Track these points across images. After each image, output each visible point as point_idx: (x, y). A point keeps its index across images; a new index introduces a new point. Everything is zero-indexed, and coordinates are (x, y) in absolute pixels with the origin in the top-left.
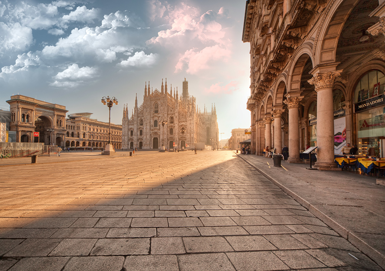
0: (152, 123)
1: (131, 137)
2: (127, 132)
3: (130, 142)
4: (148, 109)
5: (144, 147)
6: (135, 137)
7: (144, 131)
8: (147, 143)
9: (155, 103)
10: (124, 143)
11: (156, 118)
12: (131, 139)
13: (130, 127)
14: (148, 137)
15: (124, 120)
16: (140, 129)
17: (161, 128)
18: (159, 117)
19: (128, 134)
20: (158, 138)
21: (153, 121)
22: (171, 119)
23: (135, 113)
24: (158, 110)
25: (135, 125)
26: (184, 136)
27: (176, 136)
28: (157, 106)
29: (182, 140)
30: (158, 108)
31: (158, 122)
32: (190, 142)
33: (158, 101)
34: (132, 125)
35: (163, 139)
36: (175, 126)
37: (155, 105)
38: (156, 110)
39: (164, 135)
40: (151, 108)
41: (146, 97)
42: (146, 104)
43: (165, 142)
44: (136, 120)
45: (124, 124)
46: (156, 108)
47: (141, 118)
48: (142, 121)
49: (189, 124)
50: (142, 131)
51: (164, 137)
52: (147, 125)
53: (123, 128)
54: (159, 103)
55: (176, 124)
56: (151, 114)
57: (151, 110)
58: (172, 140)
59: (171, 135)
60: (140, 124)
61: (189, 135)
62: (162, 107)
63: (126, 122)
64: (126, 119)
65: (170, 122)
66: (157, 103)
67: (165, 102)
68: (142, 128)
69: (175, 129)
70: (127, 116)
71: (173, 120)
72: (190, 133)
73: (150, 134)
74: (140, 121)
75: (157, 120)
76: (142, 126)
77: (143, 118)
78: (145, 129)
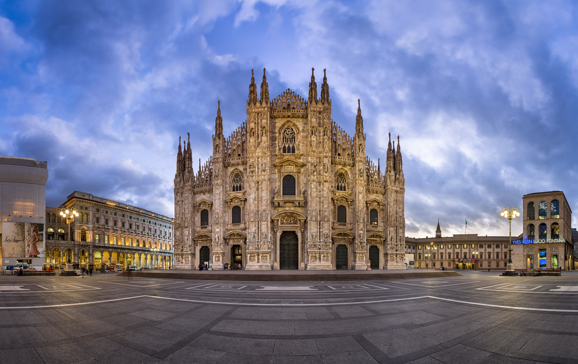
0: (278, 185)
1: (203, 232)
2: (189, 216)
3: (198, 248)
4: (264, 138)
5: (249, 263)
6: (217, 230)
7: (251, 205)
8: (262, 250)
9: (286, 126)
10: (182, 250)
11: (290, 169)
12: (201, 236)
13: (200, 198)
14: (265, 227)
15: (178, 180)
16: (233, 204)
17: (309, 199)
18: (303, 165)
19: (194, 223)
20: (299, 235)
21: (280, 177)
22: (338, 178)
23: (216, 152)
24: (293, 146)
25: (217, 191)
26: (379, 232)
27: (360, 229)
28: (292, 135)
29: (373, 244)
30: (293, 142)
31: (296, 181)
32: (396, 251)
33: (295, 121)
34: (204, 193)
35: (318, 236)
36: (356, 198)
37: (283, 131)
38: (287, 146)
39: (321, 222)
40: (272, 138)
41: (255, 105)
42: (255, 123)
43: (326, 248)
44: (219, 175)
45: (180, 191)
46: (289, 142)
47: (236, 169)
48: (240, 178)
49: (394, 201)
50: (241, 209)
51: (321, 230)
52: (260, 186)
53: (179, 203)
54: (299, 126)
55: (360, 195)
56: (273, 155)
57: (273, 145)
58: (345, 242)
59: (341, 227)
60: (231, 186)
61: (394, 231)
62: (315, 138)
63: (187, 184)
64: (186, 176)
65: (335, 187)
66: (293, 128)
67: (326, 126)
68: (241, 201)
69: (357, 208)
70: (189, 166)
71: (345, 181)
72: (397, 227)
73: (270, 220)
74: (230, 178)
75: (294, 174)
76: (240, 192)
77: (241, 168)
78: (253, 202)
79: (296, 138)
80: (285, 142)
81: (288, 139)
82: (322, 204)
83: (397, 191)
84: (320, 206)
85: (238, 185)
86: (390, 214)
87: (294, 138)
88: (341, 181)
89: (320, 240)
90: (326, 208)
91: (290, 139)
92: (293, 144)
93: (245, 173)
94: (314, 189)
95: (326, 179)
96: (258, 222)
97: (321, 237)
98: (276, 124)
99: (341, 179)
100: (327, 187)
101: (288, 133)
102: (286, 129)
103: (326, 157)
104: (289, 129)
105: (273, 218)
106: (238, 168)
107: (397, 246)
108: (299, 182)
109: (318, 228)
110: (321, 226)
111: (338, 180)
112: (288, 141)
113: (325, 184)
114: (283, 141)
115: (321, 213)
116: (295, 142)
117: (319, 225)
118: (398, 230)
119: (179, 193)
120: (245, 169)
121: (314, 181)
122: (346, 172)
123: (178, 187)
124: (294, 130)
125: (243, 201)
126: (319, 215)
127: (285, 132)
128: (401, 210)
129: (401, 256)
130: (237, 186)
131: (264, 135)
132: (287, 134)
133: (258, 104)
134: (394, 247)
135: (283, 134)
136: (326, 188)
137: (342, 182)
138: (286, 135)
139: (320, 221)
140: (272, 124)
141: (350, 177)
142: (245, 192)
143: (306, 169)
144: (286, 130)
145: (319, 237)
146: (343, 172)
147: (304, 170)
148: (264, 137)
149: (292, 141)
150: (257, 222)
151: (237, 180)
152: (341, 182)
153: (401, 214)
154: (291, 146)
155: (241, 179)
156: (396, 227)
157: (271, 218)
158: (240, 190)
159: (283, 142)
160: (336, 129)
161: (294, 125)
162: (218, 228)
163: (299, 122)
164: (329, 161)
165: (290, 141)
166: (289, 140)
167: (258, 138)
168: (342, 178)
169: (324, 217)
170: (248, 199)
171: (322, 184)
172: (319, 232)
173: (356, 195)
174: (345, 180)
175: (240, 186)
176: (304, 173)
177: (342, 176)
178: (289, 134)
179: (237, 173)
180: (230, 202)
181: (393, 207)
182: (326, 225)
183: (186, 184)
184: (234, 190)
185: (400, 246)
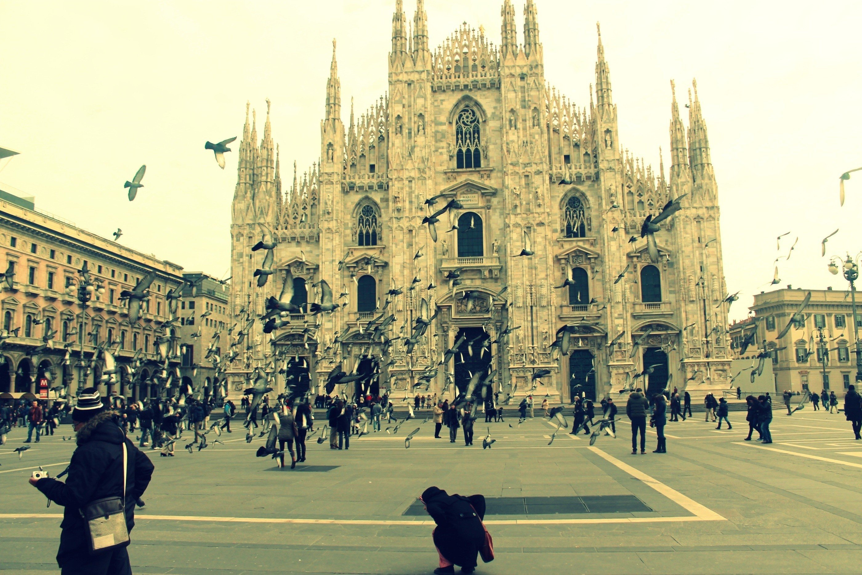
1: (295, 326)
4: (421, 140)
6: (328, 325)
7: (396, 276)
8: (419, 368)
9: (462, 107)
11: (472, 201)
12: (292, 336)
13: (288, 252)
16: (360, 272)
17: (509, 263)
18: (496, 193)
22: (568, 208)
23: (328, 159)
24: (477, 150)
25: (329, 243)
26: (663, 315)
27: (616, 315)
28: (473, 124)
29: (653, 343)
30: (476, 140)
31: (484, 225)
32: (707, 356)
33: (479, 96)
34: (298, 242)
35: (528, 336)
36: (604, 251)
37: (457, 117)
38: (464, 150)
39: (534, 308)
40: (436, 135)
41: (403, 66)
42: (404, 107)
43: (546, 360)
44: (332, 210)
45: (245, 232)
46: (468, 141)
47: (367, 198)
48: (374, 216)
49: (693, 241)
50: (377, 282)
51: (535, 324)
52: (414, 240)
53: (241, 260)
54: (485, 107)
55: (612, 243)
56: (438, 172)
57: (437, 151)
58: (587, 345)
59: (577, 313)
60: (356, 233)
61: (699, 312)
62: (516, 133)
63: (262, 219)
64: (260, 202)
65: (562, 231)
66: (475, 109)
67: (535, 106)
68: (378, 266)
69: (608, 271)
70: (267, 178)
71: (583, 214)
72: (704, 300)
73: (435, 307)
74: (354, 215)
75: (479, 210)
76: (374, 248)
77: (377, 197)
78: (402, 272)
79: (481, 132)
80: (460, 141)
81: (466, 134)
82: (534, 272)
83: (698, 216)
84: (532, 275)
85: (371, 232)
86: (684, 273)
87: (478, 134)
88: (575, 215)
89: (533, 344)
90: (543, 279)
91: (470, 134)
92: (476, 145)
93: (384, 208)
94: (518, 241)
95: (540, 219)
96: (411, 311)
97: (535, 338)
98: (442, 104)
99: (575, 211)
100: (543, 235)
101: (465, 120)
102: (463, 113)
103: (539, 173)
104: (468, 111)
105: (441, 303)
106: (370, 196)
107: (709, 345)
108: (489, 226)
109: (527, 321)
110: (534, 315)
111: (568, 213)
112: (466, 138)
113: (540, 229)
114: (457, 138)
115: (533, 290)
116: (479, 141)
117: (529, 314)
118: (707, 308)
119: (243, 235)
120: (386, 200)
121: (517, 225)
122: (583, 194)
123: (240, 222)
124: (478, 114)
125: (380, 268)
126: (529, 295)
127: (459, 118)
128: (713, 259)
129: (720, 367)
130: (368, 232)
131: (421, 132)
132: (463, 122)
133: (409, 64)
134: (699, 348)
135: (457, 123)
136: (542, 238)
137: (577, 217)
138: (463, 125)
139: (532, 307)
140: (436, 104)
141: (592, 205)
142: (384, 248)
143: (502, 200)
144: (461, 115)
145: (530, 339)
146: (578, 195)
147: (499, 202)
148: (421, 136)
149: (474, 137)
150: (409, 312)
151: (368, 220)
152: (573, 217)
153: (712, 269)
154: (472, 149)
155: (376, 219)
156: (702, 302)
157: (436, 304)
158: (375, 243)
159: (457, 142)
160: (558, 104)
161: (477, 104)
162: (329, 321)
163: (486, 98)
164: (544, 181)
165: (470, 138)
166: (468, 136)
167: (410, 137)
168: (575, 208)
169: (540, 298)
170: (390, 264)
171: (532, 231)
172: (530, 329)
173: (604, 244)
174: (581, 212)
175: (374, 233)
176: (499, 207)
177: (577, 204)
178: (469, 123)
179: (368, 206)
180: (354, 267)
181: (692, 257)
182: (544, 313)
183: (260, 218)
184: (361, 244)
185: (715, 345)
